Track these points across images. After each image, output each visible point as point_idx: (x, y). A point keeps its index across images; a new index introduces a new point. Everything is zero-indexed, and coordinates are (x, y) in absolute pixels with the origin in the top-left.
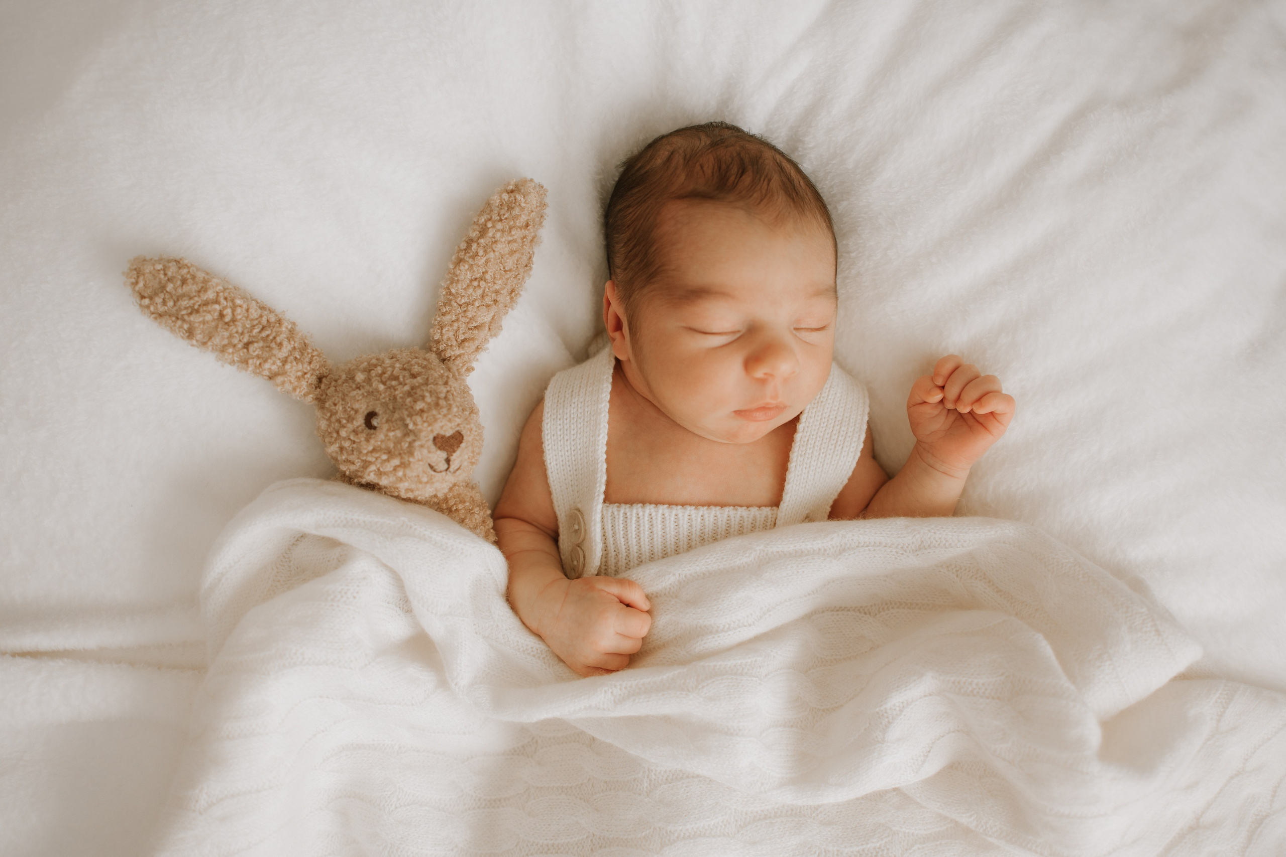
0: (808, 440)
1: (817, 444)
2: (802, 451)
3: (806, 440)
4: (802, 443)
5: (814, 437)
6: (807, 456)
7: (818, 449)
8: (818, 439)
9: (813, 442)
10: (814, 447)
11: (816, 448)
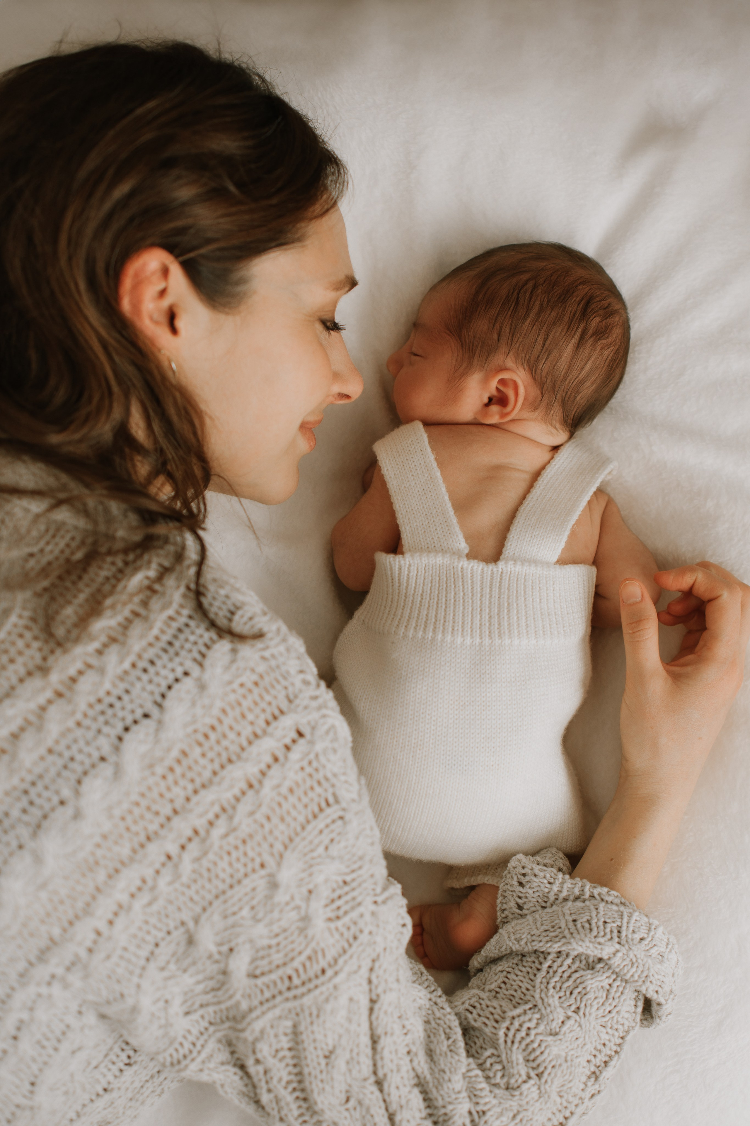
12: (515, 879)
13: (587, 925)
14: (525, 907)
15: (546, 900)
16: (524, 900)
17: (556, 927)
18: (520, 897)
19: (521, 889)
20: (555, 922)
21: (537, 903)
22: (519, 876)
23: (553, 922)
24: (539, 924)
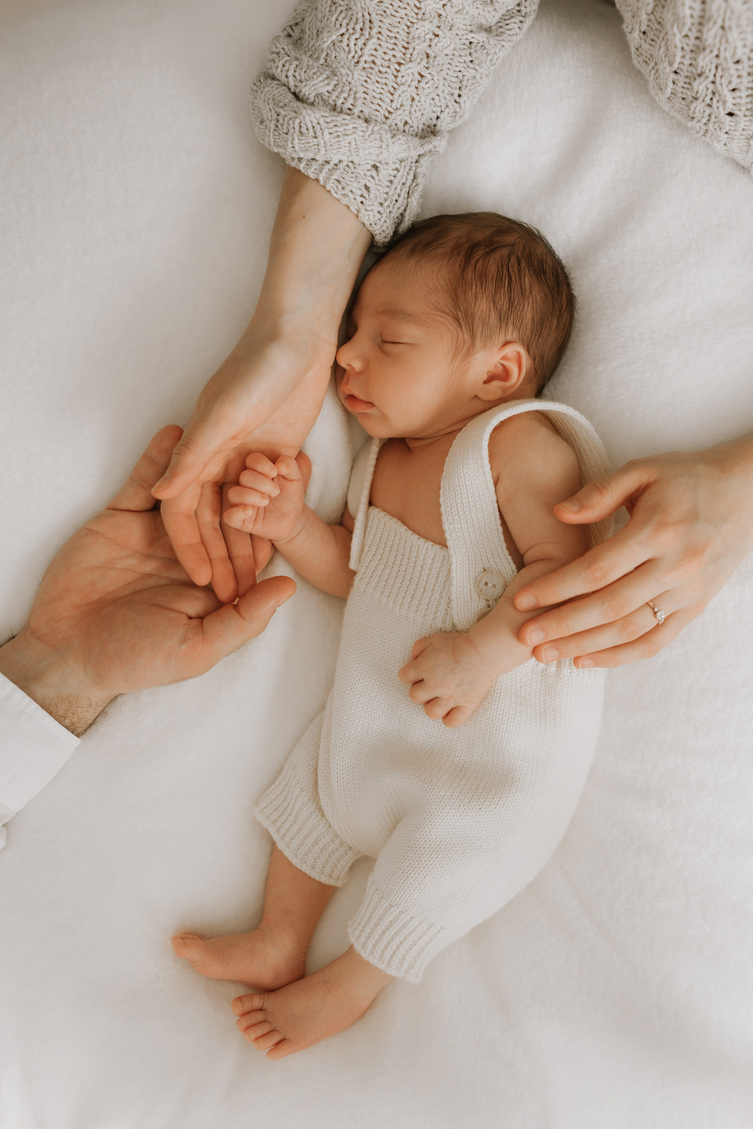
0: (451, 509)
1: (460, 509)
2: (450, 520)
3: (449, 509)
4: (447, 513)
5: (455, 504)
6: (456, 522)
7: (463, 513)
8: (459, 505)
9: (455, 509)
10: (458, 513)
11: (461, 513)
12: (371, 196)
13: (304, 130)
14: (369, 167)
15: (347, 167)
16: (369, 173)
17: (335, 135)
18: (373, 178)
19: (368, 184)
20: (335, 140)
21: (356, 167)
22: (367, 197)
23: (337, 141)
24: (353, 143)
